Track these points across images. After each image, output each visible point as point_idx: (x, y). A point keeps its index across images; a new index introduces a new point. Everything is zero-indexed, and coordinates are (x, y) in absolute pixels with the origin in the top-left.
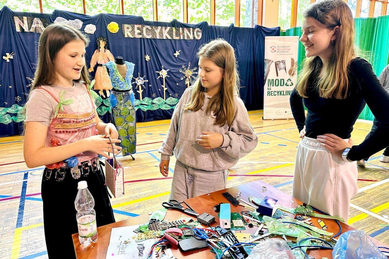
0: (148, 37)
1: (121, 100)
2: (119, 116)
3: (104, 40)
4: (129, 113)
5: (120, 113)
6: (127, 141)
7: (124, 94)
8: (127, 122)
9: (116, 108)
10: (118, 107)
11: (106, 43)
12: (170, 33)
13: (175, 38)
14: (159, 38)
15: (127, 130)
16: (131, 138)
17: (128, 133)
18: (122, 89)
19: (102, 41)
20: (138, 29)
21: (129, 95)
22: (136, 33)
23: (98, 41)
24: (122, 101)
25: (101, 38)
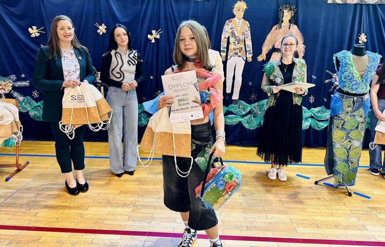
1: (349, 107)
2: (340, 129)
3: (290, 9)
4: (357, 128)
5: (343, 125)
6: (345, 166)
7: (355, 98)
8: (351, 139)
9: (339, 117)
10: (342, 116)
11: (293, 14)
15: (348, 150)
16: (352, 163)
17: (349, 155)
18: (354, 92)
19: (287, 10)
21: (363, 101)
23: (281, 10)
24: (349, 109)
25: (286, 5)
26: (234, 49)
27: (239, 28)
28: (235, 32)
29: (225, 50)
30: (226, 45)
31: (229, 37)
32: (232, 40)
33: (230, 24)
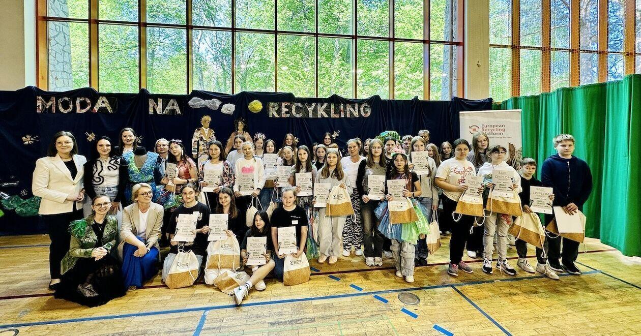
0: (298, 116)
3: (243, 121)
12: (328, 110)
13: (333, 115)
14: (312, 117)
19: (241, 122)
20: (286, 107)
22: (283, 112)
23: (236, 122)
25: (240, 118)
26: (204, 149)
27: (206, 135)
28: (203, 137)
29: (196, 150)
30: (196, 147)
31: (198, 142)
32: (201, 143)
33: (199, 132)
